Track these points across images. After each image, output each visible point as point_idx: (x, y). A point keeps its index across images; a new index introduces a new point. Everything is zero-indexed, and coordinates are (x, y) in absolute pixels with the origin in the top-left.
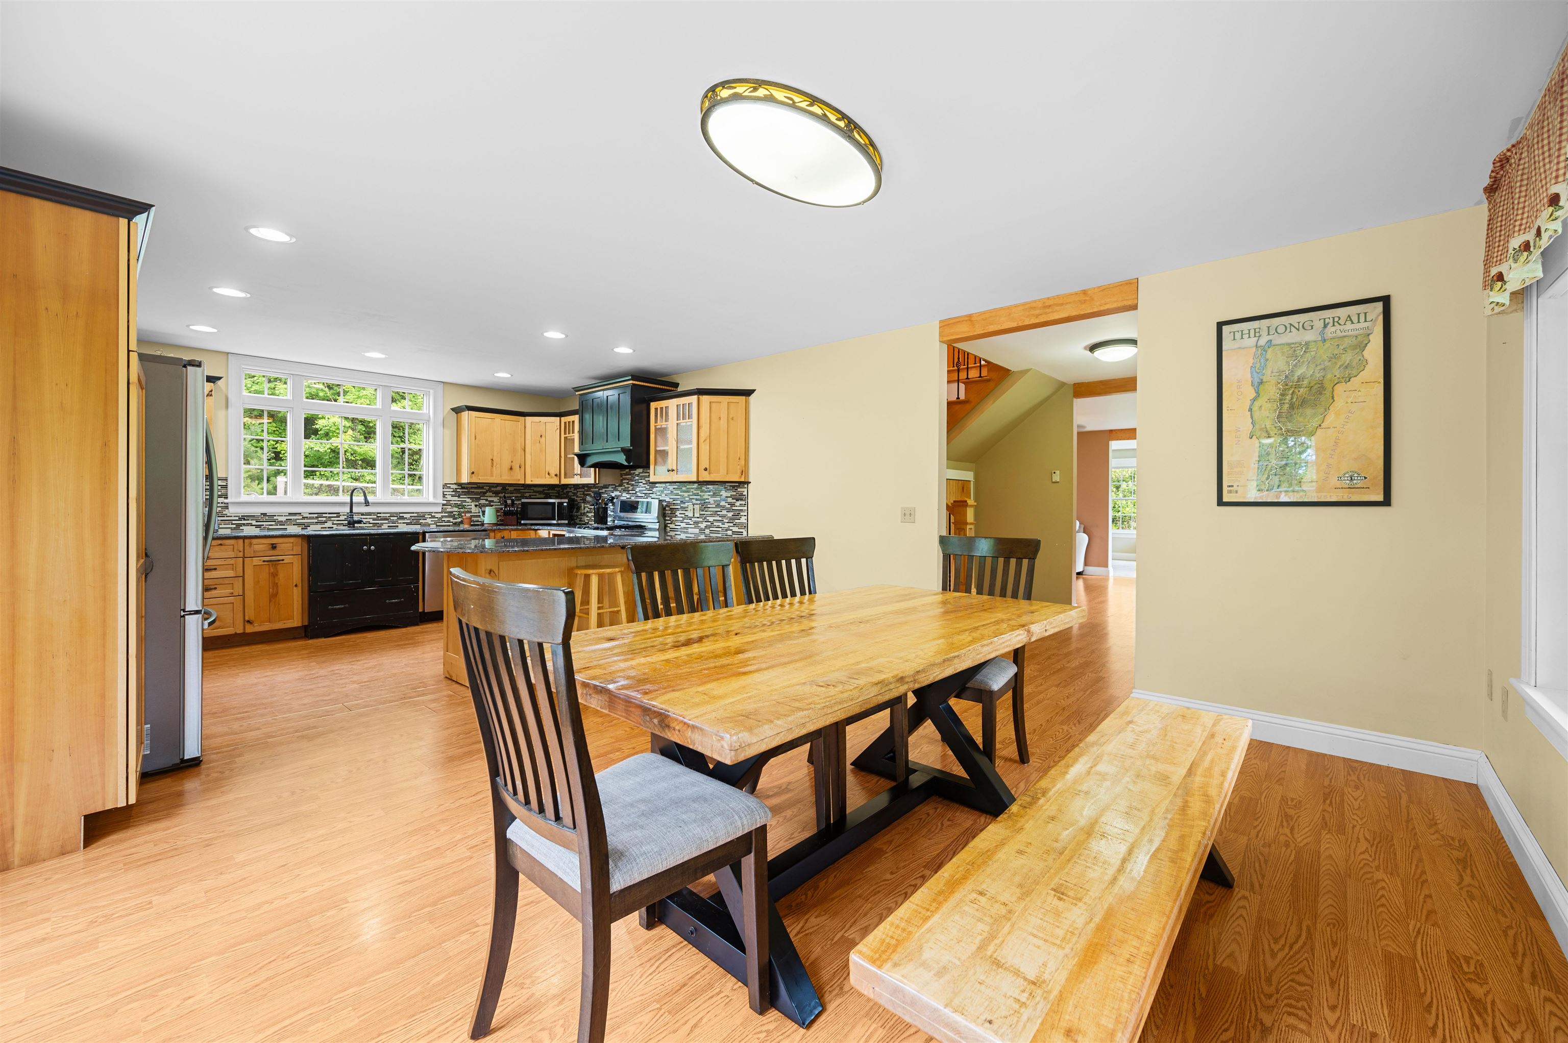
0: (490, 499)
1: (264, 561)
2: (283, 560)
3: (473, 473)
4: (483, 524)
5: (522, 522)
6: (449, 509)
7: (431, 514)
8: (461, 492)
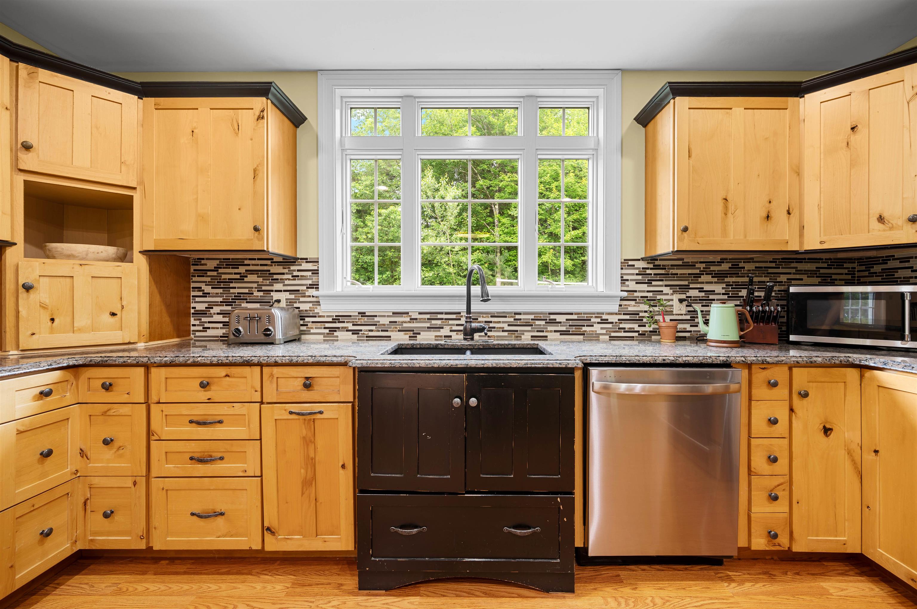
0: (707, 287)
1: (291, 413)
2: (321, 413)
3: (685, 229)
4: (701, 339)
5: (792, 338)
6: (632, 307)
7: (601, 317)
8: (654, 274)
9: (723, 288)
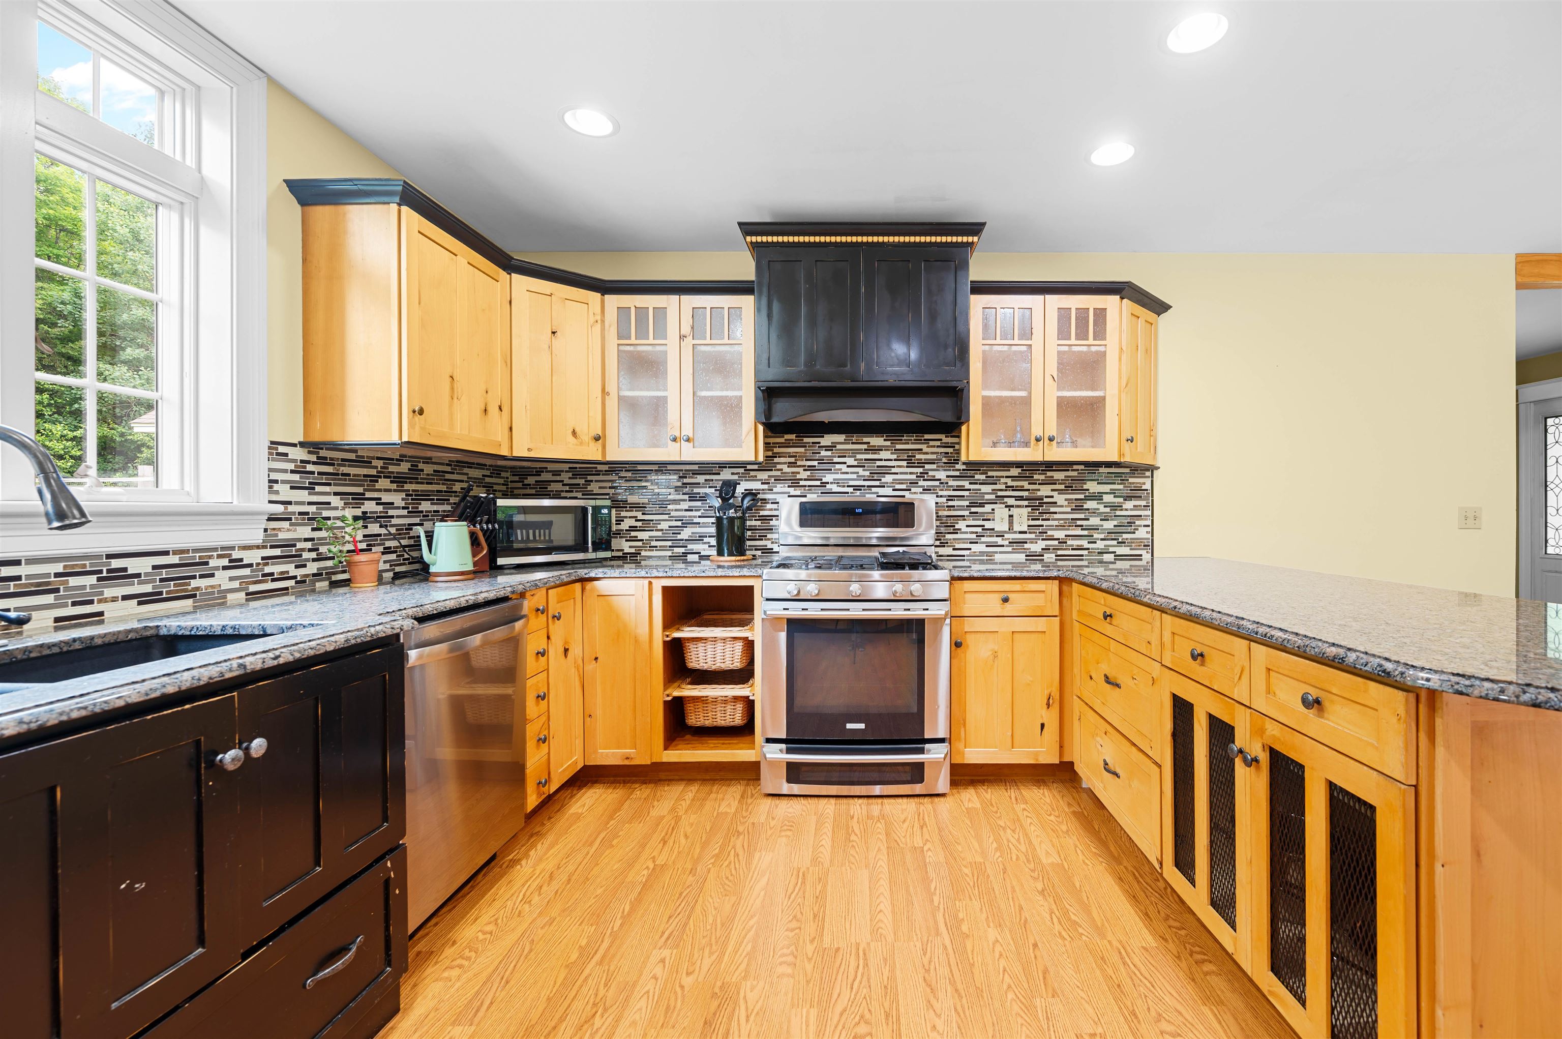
0: (386, 498)
3: (421, 412)
6: (286, 532)
7: (230, 555)
8: (319, 473)
9: (403, 499)
